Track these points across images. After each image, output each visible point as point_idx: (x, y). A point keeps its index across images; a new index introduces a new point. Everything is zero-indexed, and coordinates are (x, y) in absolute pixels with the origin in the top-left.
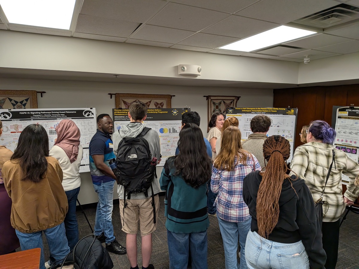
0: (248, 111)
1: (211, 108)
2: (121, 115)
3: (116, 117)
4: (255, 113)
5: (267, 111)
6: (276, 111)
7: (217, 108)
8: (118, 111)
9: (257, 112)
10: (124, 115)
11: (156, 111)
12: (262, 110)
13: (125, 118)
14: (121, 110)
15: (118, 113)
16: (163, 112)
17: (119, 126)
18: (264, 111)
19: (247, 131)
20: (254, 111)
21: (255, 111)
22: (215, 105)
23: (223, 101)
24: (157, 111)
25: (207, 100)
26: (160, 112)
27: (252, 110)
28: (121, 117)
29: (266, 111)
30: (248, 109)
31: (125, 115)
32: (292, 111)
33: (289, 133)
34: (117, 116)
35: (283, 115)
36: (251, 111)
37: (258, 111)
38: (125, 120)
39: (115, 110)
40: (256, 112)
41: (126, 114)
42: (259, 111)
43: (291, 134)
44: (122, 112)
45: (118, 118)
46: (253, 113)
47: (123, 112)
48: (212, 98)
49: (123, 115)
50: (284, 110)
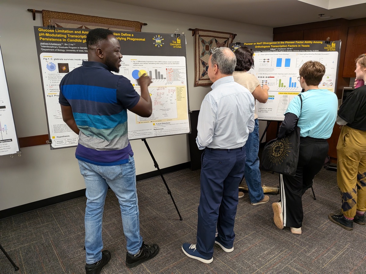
0: (265, 47)
1: (199, 49)
2: (54, 40)
3: (43, 44)
4: (276, 50)
5: (295, 46)
6: (309, 46)
7: (207, 49)
8: (47, 33)
9: (280, 48)
10: (61, 40)
11: (124, 37)
12: (287, 44)
13: (63, 47)
14: (53, 31)
15: (47, 37)
16: (137, 39)
17: (51, 63)
18: (290, 46)
19: (262, 79)
20: (274, 46)
21: (277, 46)
22: (205, 44)
23: (215, 40)
24: (126, 37)
25: (193, 36)
26: (132, 39)
27: (271, 44)
28: (54, 44)
29: (293, 46)
30: (264, 43)
31: (62, 42)
32: (333, 45)
33: (328, 79)
34: (46, 42)
35: (319, 51)
36: (269, 47)
37: (281, 46)
38: (64, 51)
39: (40, 30)
40: (277, 48)
41: (64, 40)
42: (283, 46)
43: (331, 80)
44: (56, 35)
45: (48, 47)
46: (272, 49)
47: (59, 36)
48: (201, 33)
49: (58, 40)
50: (320, 43)
